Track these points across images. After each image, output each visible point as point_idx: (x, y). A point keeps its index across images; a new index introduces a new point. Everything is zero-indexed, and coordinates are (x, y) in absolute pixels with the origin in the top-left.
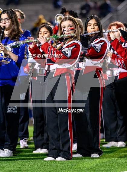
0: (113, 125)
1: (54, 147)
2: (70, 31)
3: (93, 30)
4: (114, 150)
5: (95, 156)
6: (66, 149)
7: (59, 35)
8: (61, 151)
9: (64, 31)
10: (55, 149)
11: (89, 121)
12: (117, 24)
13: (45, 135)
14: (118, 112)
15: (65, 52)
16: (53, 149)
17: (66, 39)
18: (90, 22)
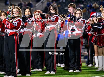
0: (36, 61)
1: (9, 70)
2: (17, 14)
3: (28, 14)
4: (37, 72)
5: (28, 75)
6: (14, 71)
7: (11, 15)
8: (12, 72)
9: (14, 13)
10: (9, 71)
11: (25, 58)
12: (38, 11)
13: (4, 65)
14: (39, 54)
15: (14, 24)
16: (8, 72)
17: (15, 18)
18: (26, 10)
